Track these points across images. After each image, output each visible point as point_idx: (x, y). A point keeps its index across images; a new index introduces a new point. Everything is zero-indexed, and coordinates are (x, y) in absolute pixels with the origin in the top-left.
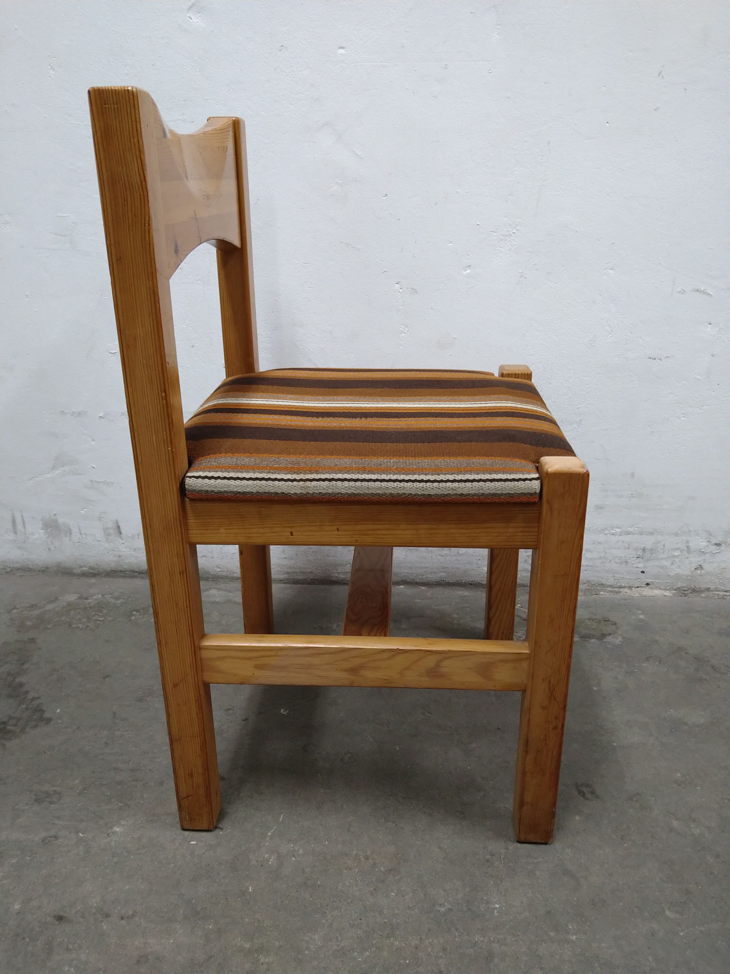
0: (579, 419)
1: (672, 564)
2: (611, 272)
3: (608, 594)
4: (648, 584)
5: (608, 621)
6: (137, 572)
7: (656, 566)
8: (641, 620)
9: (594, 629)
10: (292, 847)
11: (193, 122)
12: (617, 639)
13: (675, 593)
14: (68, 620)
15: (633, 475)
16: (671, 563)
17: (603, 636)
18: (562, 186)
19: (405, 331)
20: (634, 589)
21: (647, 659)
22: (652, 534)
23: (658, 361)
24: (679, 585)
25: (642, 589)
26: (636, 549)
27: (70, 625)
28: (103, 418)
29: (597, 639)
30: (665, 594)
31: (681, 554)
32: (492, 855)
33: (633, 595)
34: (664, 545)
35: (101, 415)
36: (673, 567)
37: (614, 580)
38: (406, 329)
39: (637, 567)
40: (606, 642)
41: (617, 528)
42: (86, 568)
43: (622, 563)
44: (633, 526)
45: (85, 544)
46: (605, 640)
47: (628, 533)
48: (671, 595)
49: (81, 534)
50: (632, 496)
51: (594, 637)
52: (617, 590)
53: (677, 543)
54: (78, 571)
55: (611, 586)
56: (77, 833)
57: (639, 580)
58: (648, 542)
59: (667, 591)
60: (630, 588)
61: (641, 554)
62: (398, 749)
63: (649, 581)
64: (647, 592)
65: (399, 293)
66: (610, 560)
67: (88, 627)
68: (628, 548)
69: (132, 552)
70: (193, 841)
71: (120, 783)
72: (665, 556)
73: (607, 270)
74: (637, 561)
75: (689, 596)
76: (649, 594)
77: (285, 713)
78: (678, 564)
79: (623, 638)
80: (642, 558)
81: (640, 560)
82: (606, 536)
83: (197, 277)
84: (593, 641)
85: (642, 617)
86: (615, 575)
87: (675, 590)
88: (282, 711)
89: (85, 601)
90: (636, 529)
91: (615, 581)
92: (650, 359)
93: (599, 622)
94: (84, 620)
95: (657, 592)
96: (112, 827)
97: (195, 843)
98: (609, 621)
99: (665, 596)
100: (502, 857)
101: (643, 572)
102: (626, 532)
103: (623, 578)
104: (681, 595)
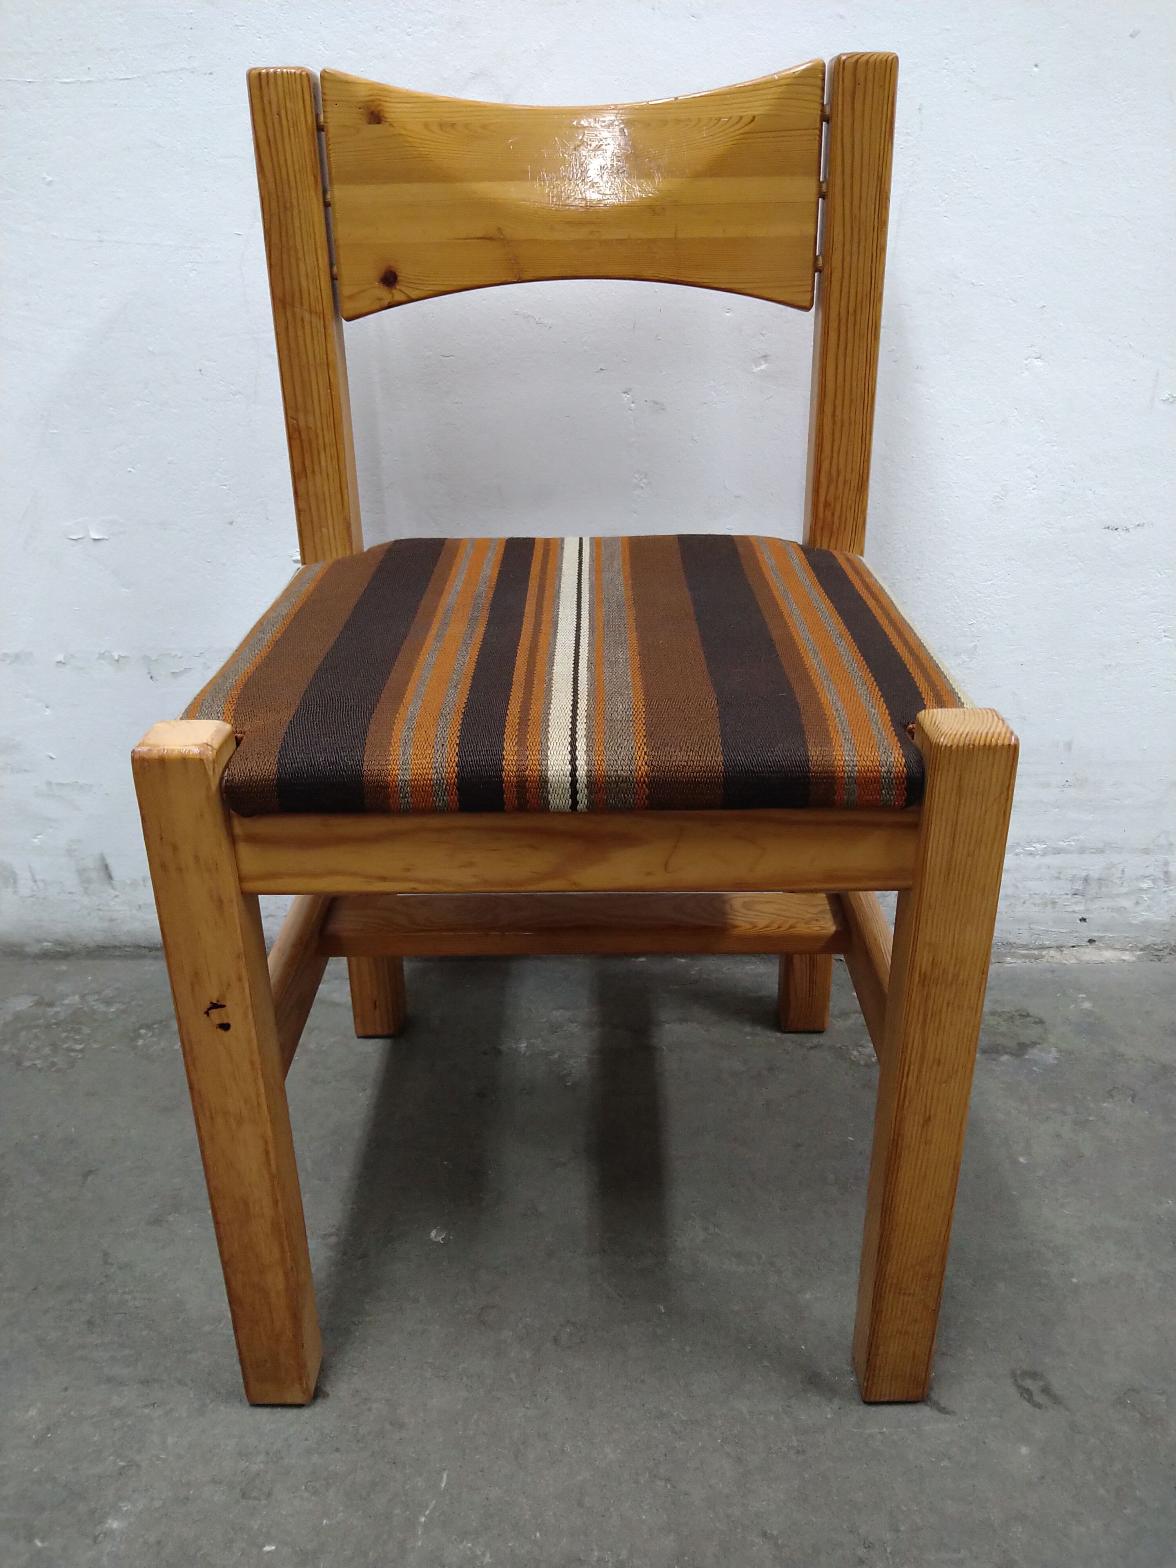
0: (972, 645)
1: (1137, 903)
2: (1038, 363)
3: (1020, 961)
4: (1091, 941)
5: (1028, 1015)
6: (145, 947)
7: (1108, 908)
8: (1088, 1013)
9: (1004, 1035)
10: (470, 1548)
11: (211, 73)
12: (1050, 1052)
13: (1140, 955)
14: (15, 1051)
15: (1069, 746)
16: (1135, 901)
17: (1022, 1048)
18: (946, 196)
19: (643, 485)
20: (1066, 951)
21: (1110, 1094)
22: (1101, 851)
23: (1122, 533)
24: (1149, 940)
25: (1082, 950)
26: (1073, 879)
27: (19, 1063)
28: (64, 663)
29: (1012, 1054)
30: (1124, 958)
31: (1152, 885)
32: (869, 1546)
33: (1066, 962)
34: (1123, 871)
35: (60, 658)
36: (1138, 909)
37: (1031, 936)
38: (645, 480)
39: (1074, 912)
40: (1029, 1060)
41: (1038, 842)
42: (50, 944)
43: (1045, 905)
44: (1067, 839)
45: (44, 899)
46: (1027, 1057)
47: (1058, 851)
48: (1134, 959)
49: (35, 881)
50: (1067, 784)
51: (1005, 1050)
52: (1036, 952)
53: (1147, 867)
54: (35, 949)
55: (1025, 947)
56: (30, 1539)
57: (1075, 934)
58: (1094, 866)
59: (1127, 953)
60: (1060, 948)
61: (1081, 888)
62: (663, 1311)
63: (1094, 935)
64: (1090, 955)
65: (630, 412)
66: (1023, 900)
67: (54, 1064)
68: (1058, 878)
69: (134, 912)
70: (269, 1544)
71: (118, 1413)
72: (1124, 890)
73: (1029, 360)
74: (1073, 900)
75: (1166, 960)
76: (1094, 959)
77: (439, 1239)
78: (1149, 902)
79: (1060, 1051)
80: (1083, 895)
81: (1078, 898)
82: (1018, 857)
83: (232, 387)
84: (1005, 1058)
85: (1087, 1005)
86: (1031, 926)
87: (1141, 950)
88: (433, 1234)
89: (49, 1009)
90: (1073, 843)
91: (1033, 937)
92: (1107, 530)
93: (1012, 1018)
94: (47, 1050)
95: (1108, 955)
96: (101, 1522)
97: (273, 1548)
98: (1031, 1016)
99: (1124, 961)
100: (889, 1550)
101: (1083, 920)
102: (1054, 848)
103: (1047, 931)
104: (1152, 958)
